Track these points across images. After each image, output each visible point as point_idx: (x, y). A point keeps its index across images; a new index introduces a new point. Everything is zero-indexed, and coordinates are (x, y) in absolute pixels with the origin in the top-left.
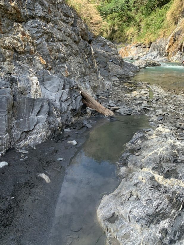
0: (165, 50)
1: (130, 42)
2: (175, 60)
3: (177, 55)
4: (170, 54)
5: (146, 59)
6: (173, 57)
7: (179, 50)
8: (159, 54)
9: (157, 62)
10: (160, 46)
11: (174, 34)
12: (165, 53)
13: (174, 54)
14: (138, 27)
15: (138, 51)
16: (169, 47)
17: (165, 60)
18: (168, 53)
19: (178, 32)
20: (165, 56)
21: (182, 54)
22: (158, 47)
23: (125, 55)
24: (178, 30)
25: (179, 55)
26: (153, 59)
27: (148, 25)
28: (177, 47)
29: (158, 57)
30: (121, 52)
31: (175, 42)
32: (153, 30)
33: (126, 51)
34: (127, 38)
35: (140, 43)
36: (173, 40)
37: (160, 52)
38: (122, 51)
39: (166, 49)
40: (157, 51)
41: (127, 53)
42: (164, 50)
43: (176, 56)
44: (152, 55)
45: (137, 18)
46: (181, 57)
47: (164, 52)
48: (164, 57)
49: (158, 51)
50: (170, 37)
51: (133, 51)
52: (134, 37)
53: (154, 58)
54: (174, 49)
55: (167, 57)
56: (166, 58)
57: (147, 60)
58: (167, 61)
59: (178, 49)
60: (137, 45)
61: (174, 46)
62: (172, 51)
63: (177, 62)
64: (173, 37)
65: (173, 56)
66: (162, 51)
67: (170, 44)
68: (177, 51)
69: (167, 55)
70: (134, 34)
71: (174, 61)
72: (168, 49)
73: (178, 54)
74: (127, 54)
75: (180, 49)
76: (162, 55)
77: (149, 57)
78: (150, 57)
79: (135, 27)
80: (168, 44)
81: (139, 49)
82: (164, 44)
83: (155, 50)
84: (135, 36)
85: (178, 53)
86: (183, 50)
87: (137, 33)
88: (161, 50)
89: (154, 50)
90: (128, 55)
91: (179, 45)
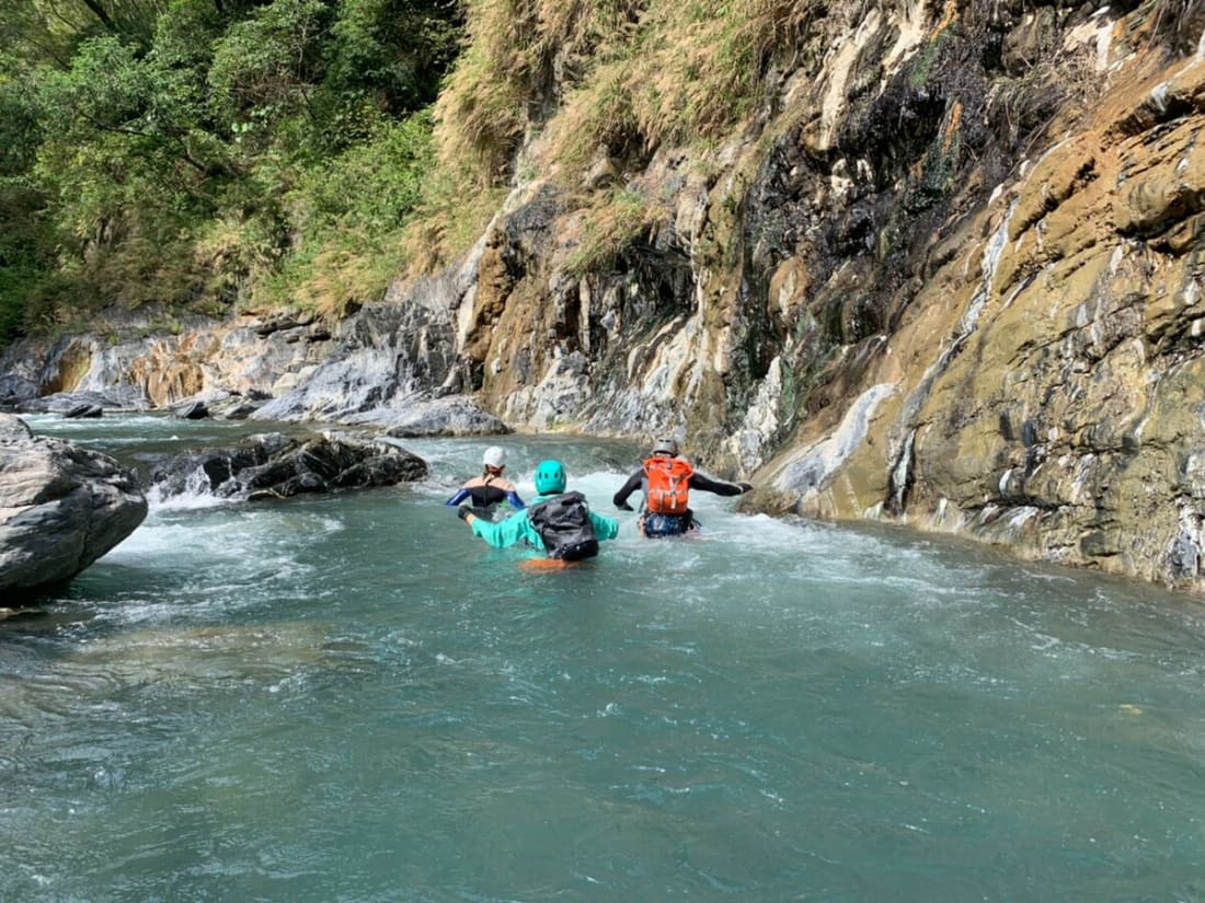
0: (451, 340)
1: (222, 306)
2: (550, 419)
3: (550, 374)
4: (493, 366)
5: (298, 408)
6: (525, 395)
7: (564, 343)
8: (410, 368)
9: (398, 434)
10: (410, 313)
11: (502, 228)
12: (455, 368)
13: (529, 370)
14: (272, 224)
15: (271, 359)
16: (481, 321)
17: (463, 418)
18: (478, 364)
19: (527, 211)
20: (459, 387)
21: (585, 372)
22: (397, 317)
23: (171, 391)
24: (525, 200)
25: (568, 379)
26: (362, 409)
27: (331, 207)
28: (541, 317)
29: (399, 395)
30: (149, 365)
31: (521, 284)
32: (359, 232)
33: (185, 359)
34: (199, 279)
35: (285, 310)
36: (500, 268)
37: (413, 357)
38: (155, 361)
39: (461, 337)
40: (392, 344)
41: (195, 372)
42: (444, 347)
43: (543, 384)
44: (353, 376)
45: (263, 175)
46: (588, 390)
47: (450, 359)
48: (448, 392)
49: (400, 348)
50: (478, 252)
51: (240, 360)
52: (247, 281)
53: (369, 399)
54: (519, 329)
55: (477, 395)
56: (469, 399)
57: (312, 420)
58: (482, 427)
59: (551, 332)
60: (269, 322)
61: (520, 307)
62: (507, 346)
63: (562, 429)
64: (496, 245)
65: (523, 382)
66: (431, 345)
67: (486, 298)
68: (549, 344)
69: (476, 376)
70: (242, 258)
71: (538, 424)
72: (472, 337)
73: (560, 372)
74: (191, 380)
75: (567, 329)
76: (438, 383)
77: (327, 395)
78: (337, 397)
79: (253, 220)
80: (469, 297)
81: (281, 350)
82: (437, 302)
83: (376, 338)
84: (251, 273)
85: (557, 363)
86: (586, 340)
87: (267, 253)
88: (423, 344)
89: (369, 343)
90: (200, 388)
91: (557, 306)
